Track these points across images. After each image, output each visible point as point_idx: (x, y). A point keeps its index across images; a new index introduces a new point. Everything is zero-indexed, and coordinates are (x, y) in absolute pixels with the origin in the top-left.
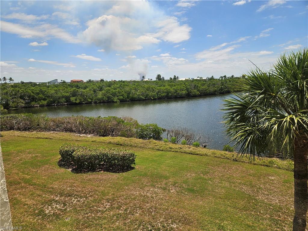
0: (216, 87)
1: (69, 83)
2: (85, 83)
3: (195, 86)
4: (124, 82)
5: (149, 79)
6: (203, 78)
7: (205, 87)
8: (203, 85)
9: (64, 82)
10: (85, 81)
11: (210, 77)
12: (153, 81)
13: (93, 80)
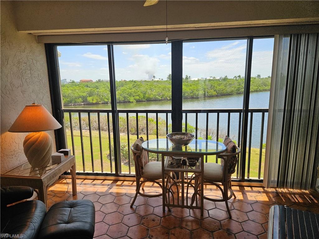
0: (233, 87)
1: (78, 83)
2: (94, 83)
3: (212, 86)
4: (135, 82)
5: (160, 79)
6: (217, 78)
7: (222, 87)
8: (219, 85)
9: (73, 82)
10: (94, 81)
11: (223, 77)
12: (164, 81)
13: (103, 80)
